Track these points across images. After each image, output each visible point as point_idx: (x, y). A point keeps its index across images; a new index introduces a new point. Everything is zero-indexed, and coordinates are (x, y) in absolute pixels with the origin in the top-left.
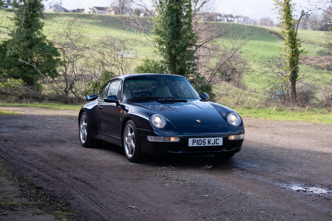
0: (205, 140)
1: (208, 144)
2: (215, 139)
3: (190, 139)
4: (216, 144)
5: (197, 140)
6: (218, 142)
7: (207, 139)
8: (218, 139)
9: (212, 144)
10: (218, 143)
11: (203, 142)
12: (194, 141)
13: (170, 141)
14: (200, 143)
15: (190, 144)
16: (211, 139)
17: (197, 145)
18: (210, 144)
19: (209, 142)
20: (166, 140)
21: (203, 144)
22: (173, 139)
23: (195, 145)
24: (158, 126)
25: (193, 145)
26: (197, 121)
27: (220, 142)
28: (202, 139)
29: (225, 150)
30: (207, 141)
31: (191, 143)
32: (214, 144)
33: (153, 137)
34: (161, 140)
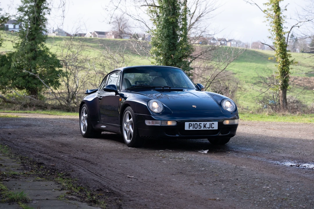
0: (201, 124)
1: (204, 128)
2: (210, 123)
3: (186, 123)
4: (212, 128)
5: (193, 124)
6: (213, 126)
7: (203, 123)
8: (214, 124)
9: (208, 128)
10: (214, 128)
11: (199, 126)
12: (190, 125)
13: (167, 125)
14: (196, 127)
15: (187, 128)
16: (206, 124)
17: (193, 128)
18: (206, 128)
19: (205, 126)
20: (164, 124)
21: (199, 128)
22: (170, 123)
23: (191, 128)
24: (156, 111)
25: (189, 128)
26: (193, 106)
27: (215, 126)
28: (198, 123)
29: (220, 135)
30: (202, 125)
31: (187, 126)
32: (210, 128)
33: (151, 121)
34: (158, 124)
